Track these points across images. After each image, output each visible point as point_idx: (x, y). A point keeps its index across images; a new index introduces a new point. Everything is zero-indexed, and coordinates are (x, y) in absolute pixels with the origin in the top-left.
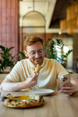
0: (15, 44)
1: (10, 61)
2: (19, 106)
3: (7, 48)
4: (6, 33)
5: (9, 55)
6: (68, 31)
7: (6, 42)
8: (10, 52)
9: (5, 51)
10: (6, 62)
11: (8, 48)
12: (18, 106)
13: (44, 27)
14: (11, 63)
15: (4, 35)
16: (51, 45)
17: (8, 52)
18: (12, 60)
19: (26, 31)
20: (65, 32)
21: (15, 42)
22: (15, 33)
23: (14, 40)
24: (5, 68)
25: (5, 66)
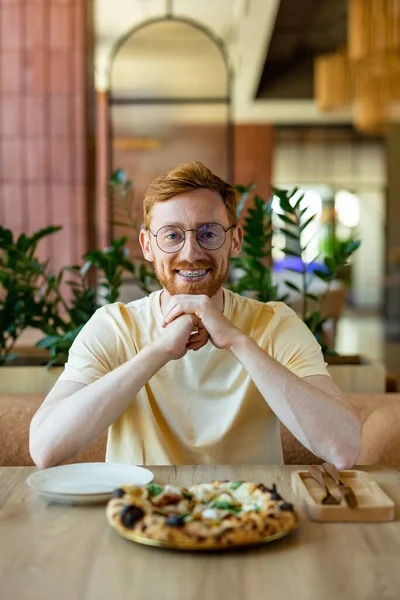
1: (37, 299)
3: (22, 237)
4: (22, 135)
6: (360, 114)
7: (24, 183)
8: (41, 252)
9: (14, 248)
11: (30, 235)
13: (227, 100)
14: (45, 310)
15: (12, 148)
17: (28, 254)
21: (73, 182)
22: (72, 137)
23: (65, 175)
24: (14, 336)
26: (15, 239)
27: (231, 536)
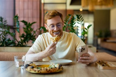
0: (36, 20)
1: (32, 35)
2: (41, 72)
3: (29, 23)
4: (28, 9)
5: (32, 30)
6: (89, 8)
7: (28, 18)
8: (32, 27)
9: (28, 25)
10: (29, 36)
11: (31, 23)
12: (39, 72)
13: (66, 3)
14: (33, 37)
15: (26, 11)
16: (71, 20)
17: (30, 26)
18: (34, 34)
19: (47, 7)
20: (86, 8)
21: (37, 18)
22: (37, 9)
23: (36, 16)
24: (27, 42)
25: (27, 40)
26: (28, 24)
27: (41, 71)
